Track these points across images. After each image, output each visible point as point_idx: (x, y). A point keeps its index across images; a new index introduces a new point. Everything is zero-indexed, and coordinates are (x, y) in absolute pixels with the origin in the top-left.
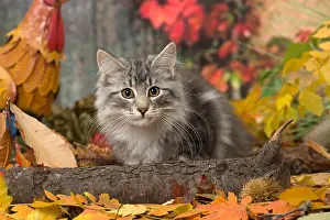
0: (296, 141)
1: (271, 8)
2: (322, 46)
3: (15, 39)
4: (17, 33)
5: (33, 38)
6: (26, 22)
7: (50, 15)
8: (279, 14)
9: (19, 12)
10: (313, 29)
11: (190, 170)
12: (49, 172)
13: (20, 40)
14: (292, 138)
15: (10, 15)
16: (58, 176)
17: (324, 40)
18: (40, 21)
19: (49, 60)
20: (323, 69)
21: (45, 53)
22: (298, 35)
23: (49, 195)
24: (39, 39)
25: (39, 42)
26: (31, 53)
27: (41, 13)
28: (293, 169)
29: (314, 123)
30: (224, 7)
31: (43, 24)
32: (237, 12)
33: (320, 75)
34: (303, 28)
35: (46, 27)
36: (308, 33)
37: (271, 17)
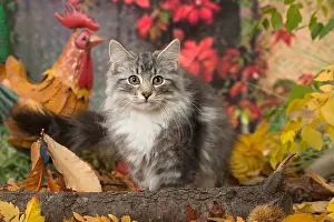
0: (298, 173)
1: (277, 54)
2: (322, 88)
3: (50, 78)
4: (52, 73)
5: (66, 77)
6: (60, 63)
7: (81, 57)
8: (284, 60)
9: (53, 54)
10: (314, 73)
11: (203, 197)
12: (77, 196)
13: (54, 78)
14: (295, 169)
15: (46, 56)
16: (86, 199)
17: (325, 83)
18: (72, 62)
19: (79, 97)
20: (323, 109)
21: (75, 91)
22: (301, 78)
23: (77, 216)
24: (71, 78)
25: (71, 81)
26: (64, 89)
27: (73, 55)
28: (295, 197)
29: (315, 157)
30: (235, 52)
31: (75, 64)
32: (247, 56)
33: (320, 114)
34: (306, 72)
35: (78, 67)
36: (310, 77)
37: (276, 61)
